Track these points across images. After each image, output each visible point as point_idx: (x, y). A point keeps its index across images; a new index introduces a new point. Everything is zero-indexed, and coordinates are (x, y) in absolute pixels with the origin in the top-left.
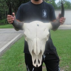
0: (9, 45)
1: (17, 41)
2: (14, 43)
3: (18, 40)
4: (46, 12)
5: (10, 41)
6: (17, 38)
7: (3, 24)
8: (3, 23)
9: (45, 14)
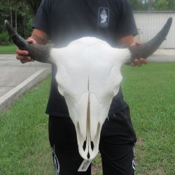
0: (9, 99)
3: (36, 86)
4: (107, 14)
5: (15, 87)
7: (4, 43)
8: (4, 40)
9: (104, 18)
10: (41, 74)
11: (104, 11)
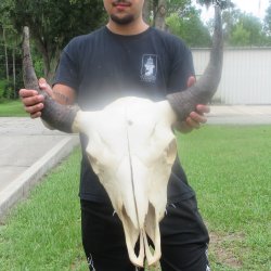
2: (45, 175)
3: (60, 163)
4: (155, 64)
9: (150, 68)
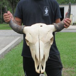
0: (3, 52)
1: (14, 47)
3: (16, 46)
6: (15, 43)
10: (18, 40)
11: (47, 8)
